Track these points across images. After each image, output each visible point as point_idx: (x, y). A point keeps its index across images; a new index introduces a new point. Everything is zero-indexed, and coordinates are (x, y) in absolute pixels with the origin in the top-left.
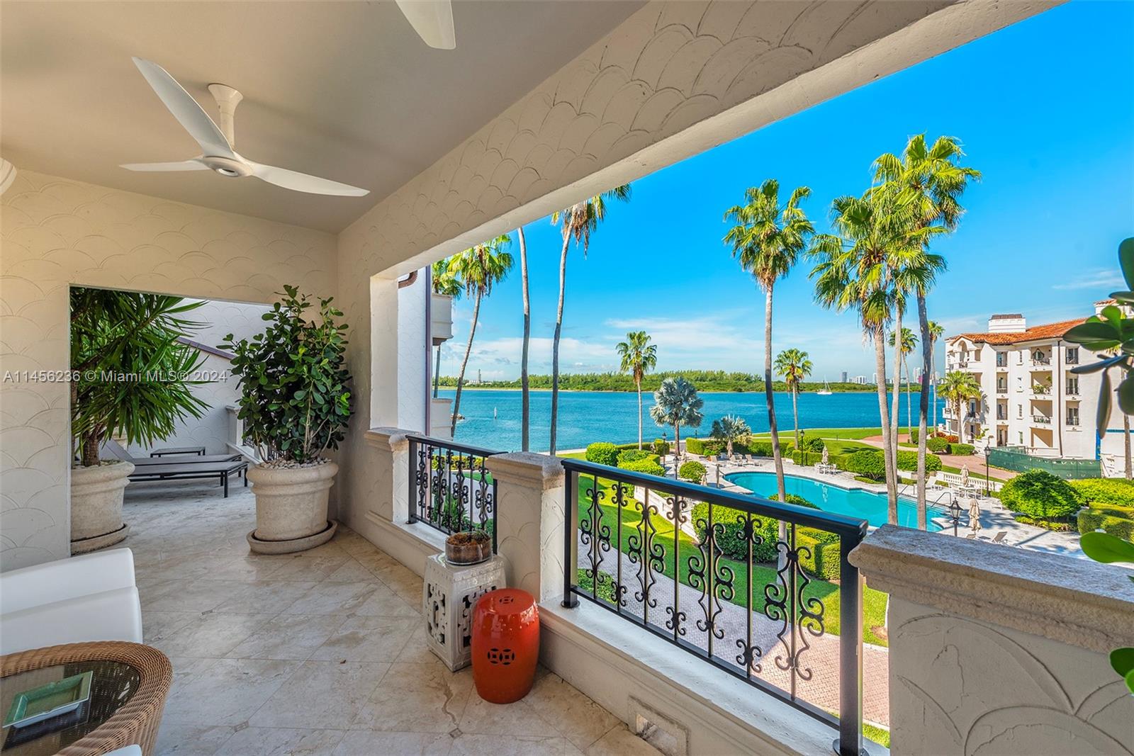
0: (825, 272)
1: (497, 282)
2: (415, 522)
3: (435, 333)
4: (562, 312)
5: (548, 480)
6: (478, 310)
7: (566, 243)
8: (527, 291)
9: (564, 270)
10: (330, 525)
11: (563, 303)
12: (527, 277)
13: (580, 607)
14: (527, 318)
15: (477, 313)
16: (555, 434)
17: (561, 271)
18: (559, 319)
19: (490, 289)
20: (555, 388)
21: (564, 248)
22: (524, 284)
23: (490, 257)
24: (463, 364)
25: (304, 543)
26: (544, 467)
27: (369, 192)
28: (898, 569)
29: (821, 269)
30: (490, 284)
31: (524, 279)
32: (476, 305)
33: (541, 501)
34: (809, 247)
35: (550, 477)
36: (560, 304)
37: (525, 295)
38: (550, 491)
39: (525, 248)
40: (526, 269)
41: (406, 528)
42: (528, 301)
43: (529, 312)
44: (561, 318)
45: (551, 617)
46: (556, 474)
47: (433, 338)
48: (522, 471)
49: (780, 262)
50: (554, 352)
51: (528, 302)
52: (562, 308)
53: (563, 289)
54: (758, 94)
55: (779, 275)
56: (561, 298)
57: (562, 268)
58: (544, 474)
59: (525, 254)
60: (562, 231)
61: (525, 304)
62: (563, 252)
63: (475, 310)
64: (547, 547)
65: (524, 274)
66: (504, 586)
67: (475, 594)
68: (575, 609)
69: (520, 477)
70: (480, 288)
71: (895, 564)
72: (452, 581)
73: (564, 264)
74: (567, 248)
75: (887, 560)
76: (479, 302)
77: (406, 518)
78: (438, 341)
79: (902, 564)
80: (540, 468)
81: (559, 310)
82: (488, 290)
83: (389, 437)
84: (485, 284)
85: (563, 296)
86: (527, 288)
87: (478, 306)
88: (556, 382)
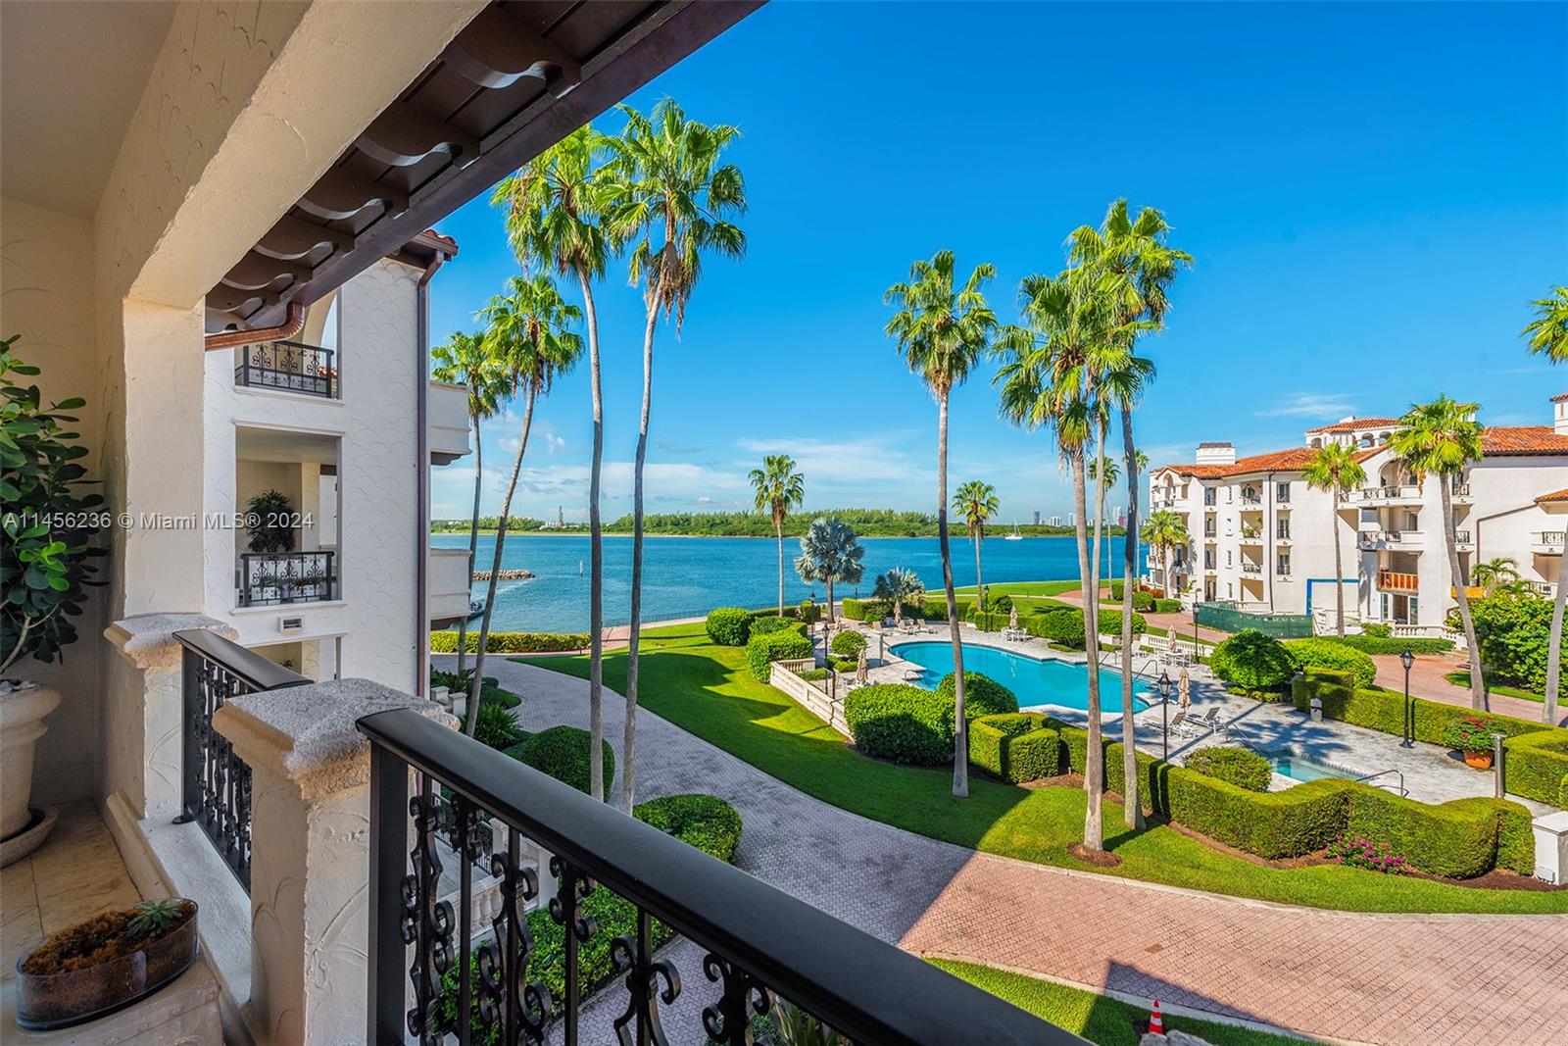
0: (1012, 377)
1: (559, 373)
3: (433, 444)
4: (647, 418)
6: (530, 415)
7: (652, 314)
8: (599, 386)
9: (650, 355)
11: (649, 405)
12: (598, 366)
14: (598, 428)
15: (530, 420)
16: (639, 602)
17: (646, 357)
18: (643, 428)
19: (549, 385)
20: (638, 531)
21: (650, 322)
22: (593, 377)
23: (548, 336)
24: (507, 495)
29: (1009, 372)
30: (549, 378)
31: (593, 369)
32: (528, 408)
34: (992, 341)
36: (645, 408)
37: (595, 393)
39: (595, 320)
40: (597, 353)
42: (600, 401)
43: (601, 418)
44: (646, 427)
47: (432, 453)
49: (957, 361)
50: (637, 477)
51: (601, 404)
52: (648, 413)
53: (650, 384)
55: (956, 379)
56: (645, 397)
57: (647, 352)
59: (596, 330)
60: (645, 298)
61: (596, 406)
62: (649, 328)
63: (526, 415)
65: (593, 360)
70: (533, 383)
73: (651, 347)
74: (654, 323)
76: (532, 403)
77: (178, 811)
78: (442, 459)
81: (643, 415)
82: (546, 385)
84: (542, 377)
85: (649, 395)
86: (599, 382)
87: (531, 410)
88: (638, 524)
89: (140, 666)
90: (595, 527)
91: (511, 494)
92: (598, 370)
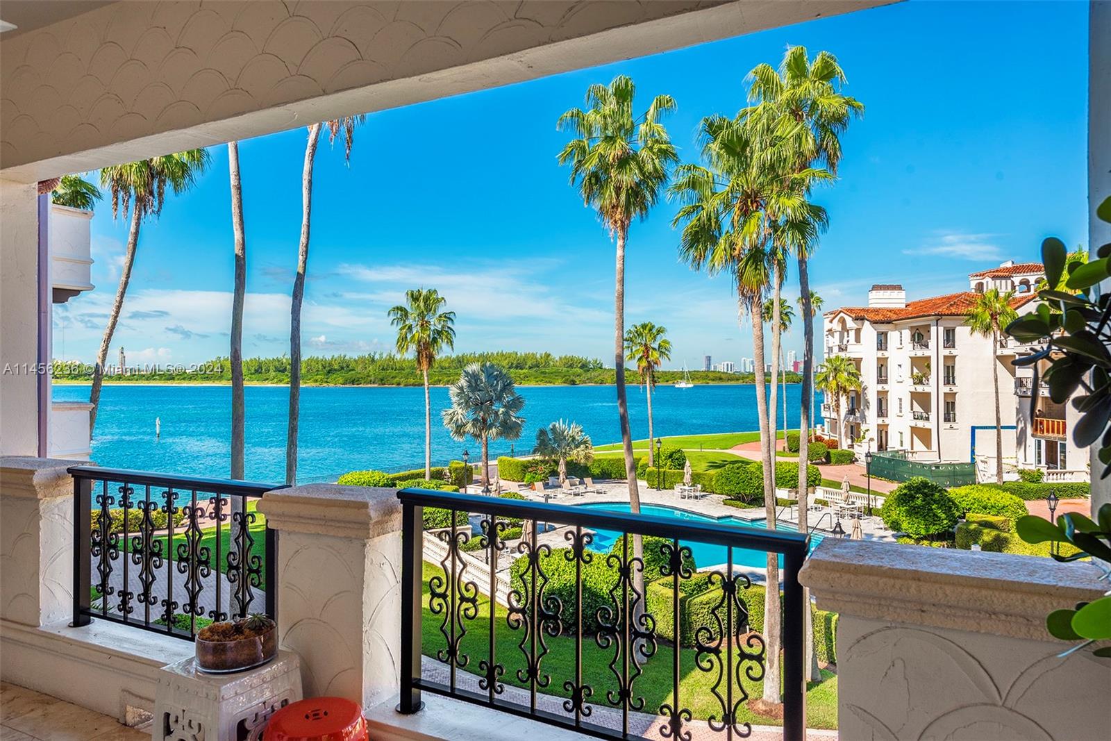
2: (88, 622)
3: (57, 277)
4: (306, 252)
5: (378, 523)
6: (136, 240)
8: (241, 212)
9: (310, 182)
11: (308, 238)
12: (239, 188)
13: (426, 709)
14: (240, 261)
15: (135, 245)
17: (305, 183)
18: (301, 263)
19: (160, 203)
20: (295, 379)
21: (310, 142)
22: (235, 201)
24: (105, 337)
26: (371, 503)
30: (160, 194)
31: (233, 191)
32: (133, 229)
33: (365, 558)
34: (673, 180)
35: (380, 519)
36: (303, 239)
37: (236, 220)
38: (376, 539)
41: (72, 634)
42: (242, 229)
43: (243, 249)
44: (305, 262)
45: (385, 731)
46: (389, 512)
47: (53, 289)
48: (333, 512)
49: (637, 198)
51: (243, 233)
52: (307, 246)
53: (309, 214)
56: (304, 229)
57: (306, 177)
58: (373, 514)
61: (237, 235)
62: (308, 151)
63: (130, 239)
64: (372, 626)
65: (233, 181)
68: (419, 713)
69: (325, 521)
70: (139, 199)
72: (218, 699)
73: (311, 173)
74: (314, 146)
76: (138, 224)
77: (69, 616)
78: (62, 295)
80: (364, 506)
81: (301, 249)
82: (156, 204)
83: (32, 472)
84: (151, 193)
85: (308, 226)
86: (240, 207)
87: (137, 233)
89: (39, 497)
90: (237, 374)
91: (110, 334)
92: (240, 194)
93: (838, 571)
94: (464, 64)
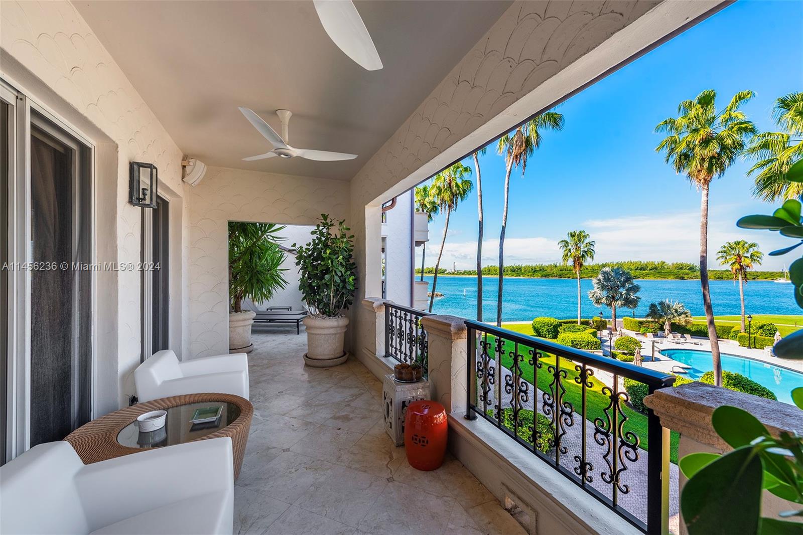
0: (766, 169)
1: (462, 200)
2: (389, 356)
3: (416, 238)
4: (506, 219)
6: (448, 221)
7: (509, 167)
9: (508, 188)
10: (345, 354)
11: (507, 213)
12: (481, 196)
13: (477, 420)
14: (481, 223)
15: (448, 223)
16: (501, 309)
17: (506, 189)
18: (504, 222)
19: (456, 206)
20: (501, 275)
22: (479, 201)
23: (456, 183)
24: (438, 258)
25: (330, 363)
26: (453, 324)
27: (357, 156)
28: (681, 413)
29: (762, 166)
30: (456, 203)
31: (479, 197)
32: (447, 218)
33: (452, 347)
35: (456, 332)
36: (505, 214)
37: (479, 209)
38: (459, 340)
39: (480, 175)
40: (481, 190)
41: (383, 360)
42: (482, 213)
43: (482, 220)
45: (457, 424)
46: (460, 329)
47: (416, 242)
48: (440, 327)
50: (500, 248)
52: (506, 217)
53: (507, 202)
54: (585, 54)
55: (715, 175)
57: (506, 186)
58: (452, 329)
59: (480, 180)
60: (505, 160)
61: (480, 215)
62: (507, 174)
63: (446, 221)
64: (456, 377)
65: (479, 193)
66: (429, 399)
67: (410, 401)
68: (473, 421)
69: (440, 330)
70: (449, 206)
71: (679, 408)
72: (395, 391)
73: (508, 184)
74: (510, 172)
75: (673, 405)
76: (449, 215)
77: (384, 354)
78: (419, 243)
79: (684, 409)
80: (450, 325)
81: (504, 218)
82: (455, 207)
83: (374, 303)
84: (453, 203)
85: (507, 208)
86: (481, 204)
87: (448, 219)
88: (502, 271)
89: (376, 311)
90: (480, 273)
91: (440, 257)
92: (481, 198)
93: (674, 403)
94: (484, 124)
